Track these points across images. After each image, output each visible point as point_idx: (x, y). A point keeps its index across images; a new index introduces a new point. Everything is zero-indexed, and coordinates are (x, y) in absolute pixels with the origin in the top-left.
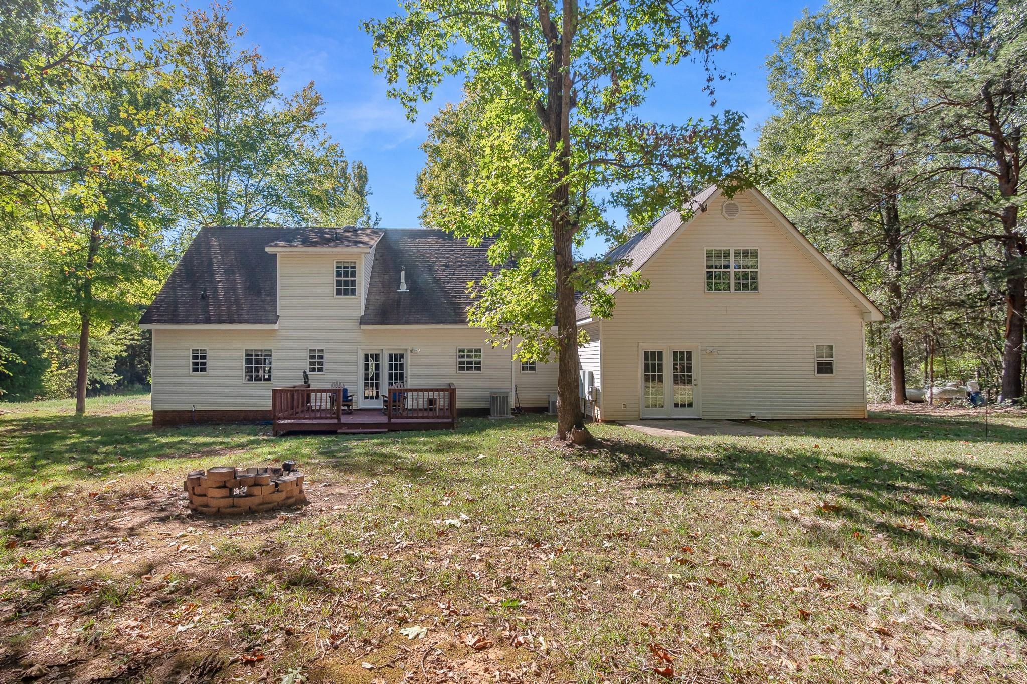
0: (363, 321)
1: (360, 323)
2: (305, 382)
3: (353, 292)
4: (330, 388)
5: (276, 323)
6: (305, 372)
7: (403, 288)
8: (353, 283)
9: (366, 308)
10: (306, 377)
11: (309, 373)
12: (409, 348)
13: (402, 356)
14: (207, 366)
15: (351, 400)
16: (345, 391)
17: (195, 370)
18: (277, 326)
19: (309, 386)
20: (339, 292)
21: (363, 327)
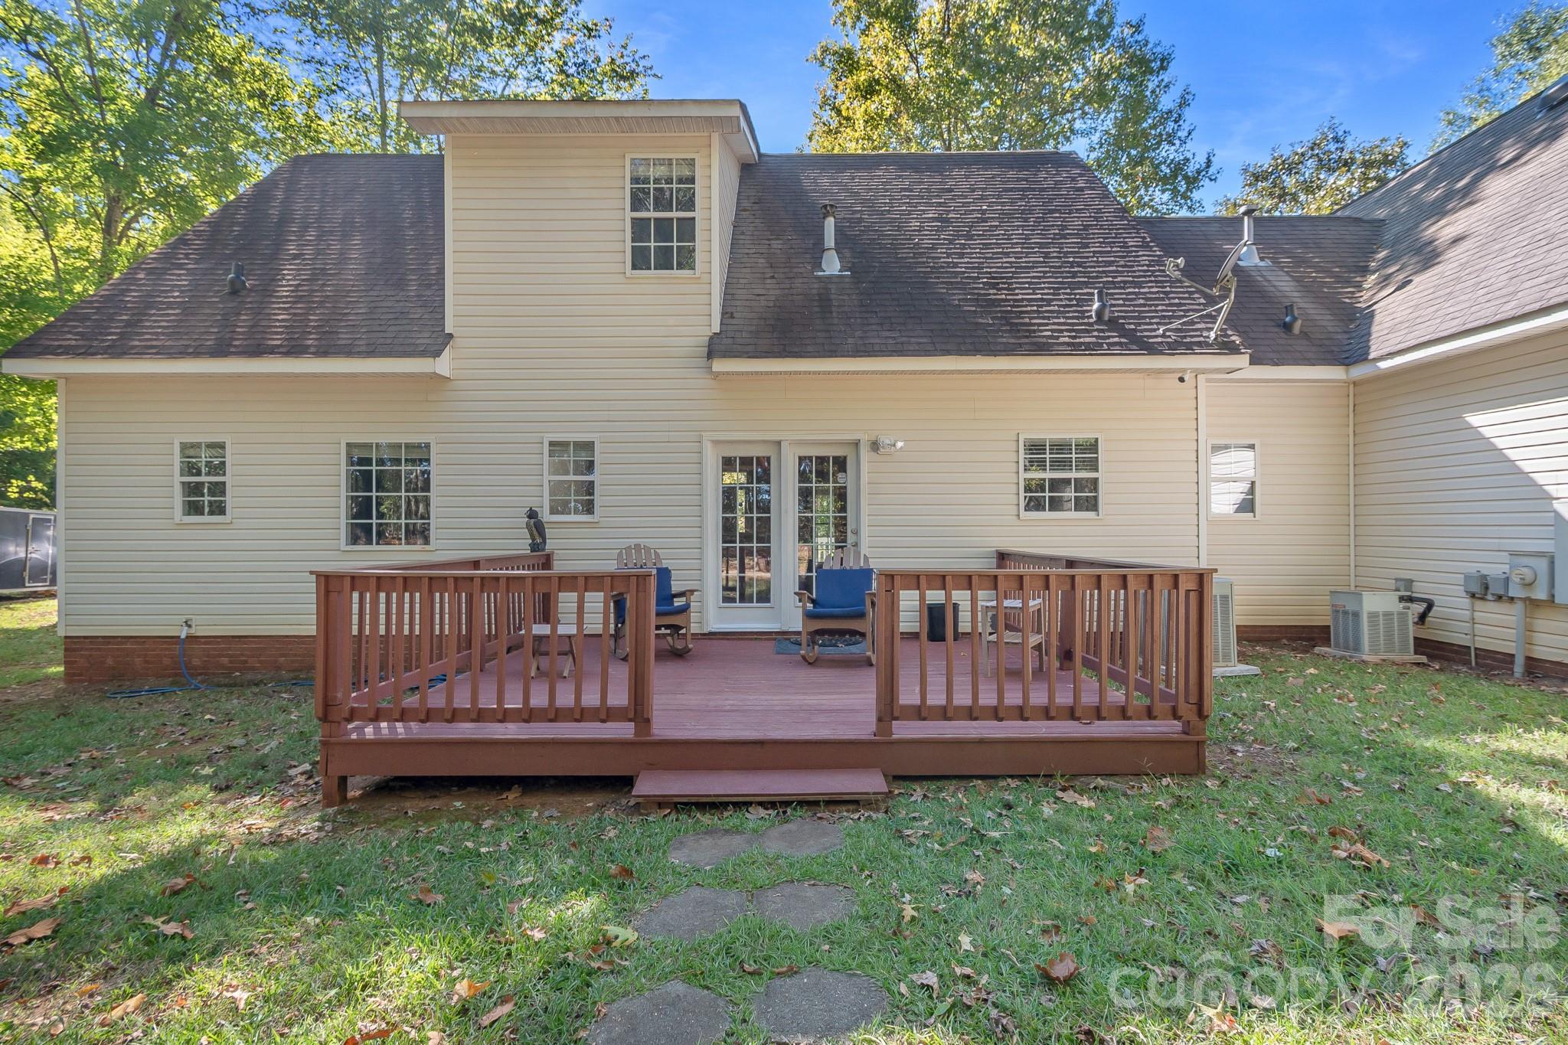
0: (715, 349)
1: (711, 355)
2: (534, 547)
3: (686, 260)
4: (611, 566)
5: (437, 354)
6: (532, 514)
7: (832, 265)
8: (687, 229)
9: (727, 314)
10: (536, 526)
11: (546, 516)
12: (865, 438)
13: (841, 464)
14: (230, 500)
15: (684, 609)
16: (664, 574)
17: (194, 508)
18: (443, 365)
19: (547, 563)
20: (640, 260)
21: (720, 365)
